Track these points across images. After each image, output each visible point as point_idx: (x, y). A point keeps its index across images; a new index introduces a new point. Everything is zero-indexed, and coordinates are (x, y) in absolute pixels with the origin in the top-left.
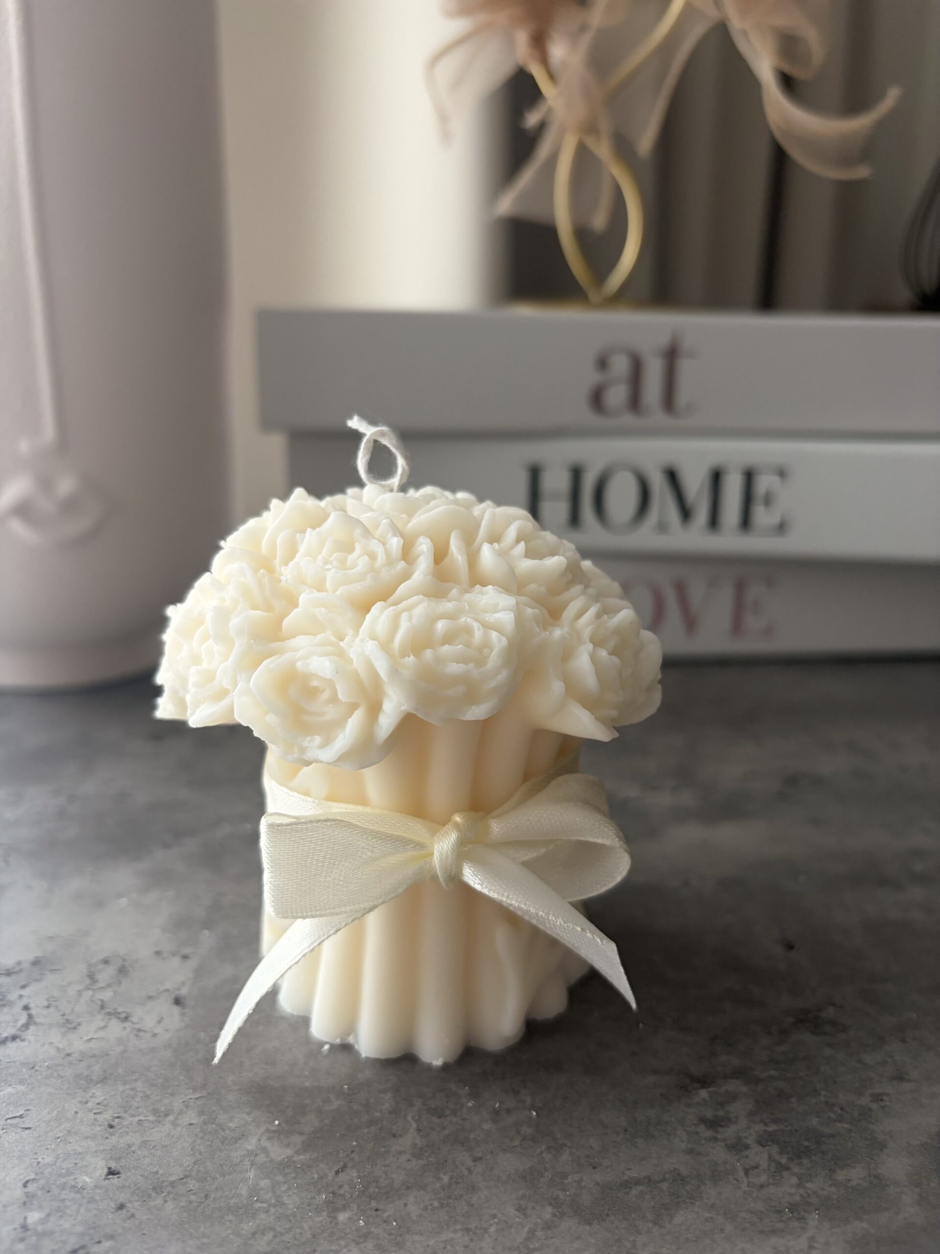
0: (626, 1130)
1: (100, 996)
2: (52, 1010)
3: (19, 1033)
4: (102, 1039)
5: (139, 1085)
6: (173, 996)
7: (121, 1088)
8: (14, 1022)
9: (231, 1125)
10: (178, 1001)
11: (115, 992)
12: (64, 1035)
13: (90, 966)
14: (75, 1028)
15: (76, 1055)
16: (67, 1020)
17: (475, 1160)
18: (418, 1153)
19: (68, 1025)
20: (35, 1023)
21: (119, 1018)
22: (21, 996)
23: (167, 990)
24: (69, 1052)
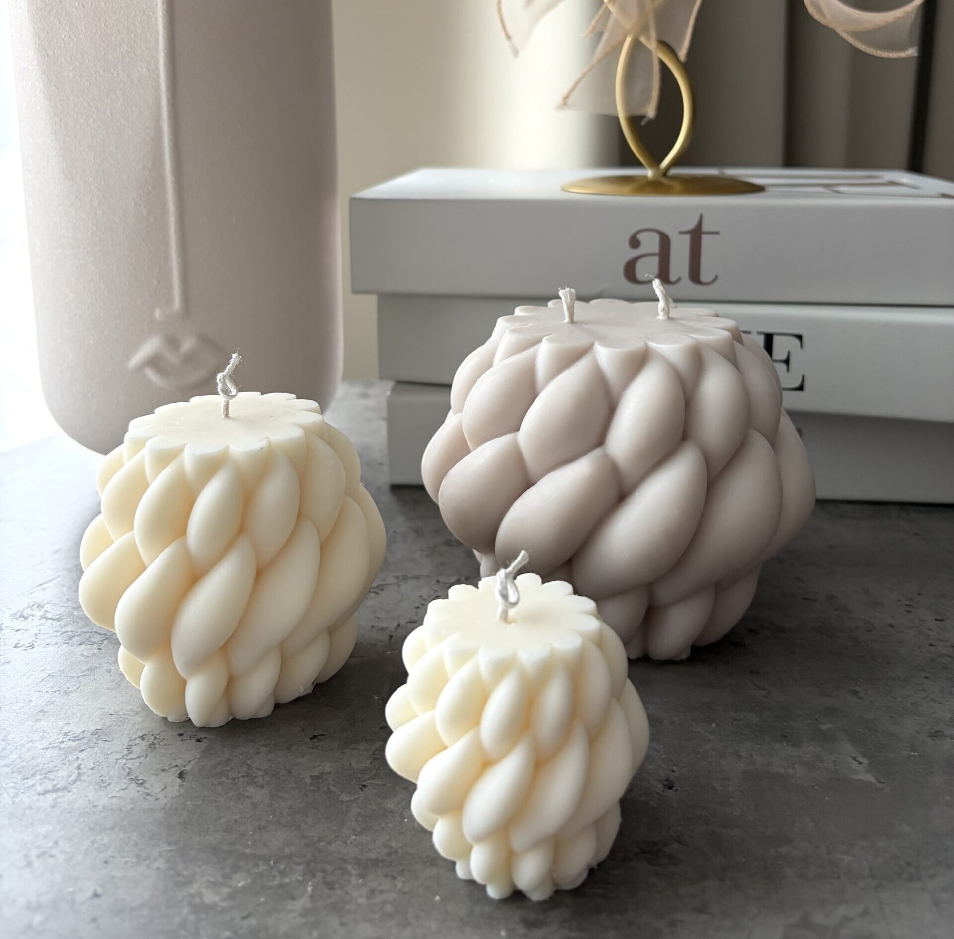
0: (461, 919)
1: (129, 764)
2: (95, 771)
3: (68, 786)
4: (121, 797)
5: (134, 836)
6: (180, 771)
7: (122, 835)
8: (67, 778)
9: (185, 873)
10: (181, 775)
11: (141, 763)
12: (96, 791)
13: (130, 740)
14: (106, 787)
15: (100, 808)
16: (102, 780)
17: (343, 924)
18: (304, 913)
19: (102, 784)
20: (81, 780)
21: (137, 784)
22: (78, 758)
23: (177, 766)
24: (95, 804)
